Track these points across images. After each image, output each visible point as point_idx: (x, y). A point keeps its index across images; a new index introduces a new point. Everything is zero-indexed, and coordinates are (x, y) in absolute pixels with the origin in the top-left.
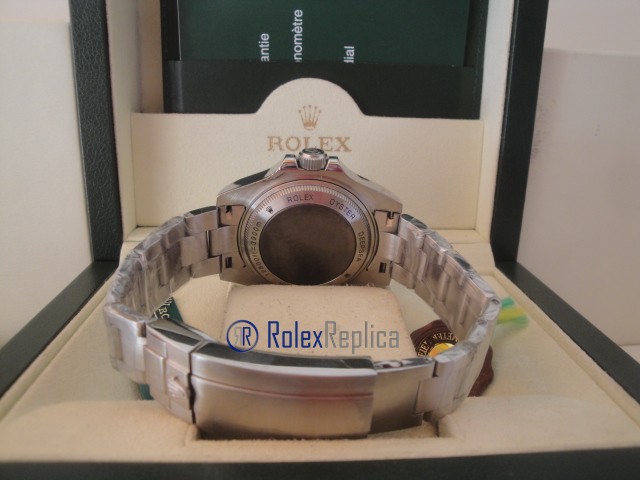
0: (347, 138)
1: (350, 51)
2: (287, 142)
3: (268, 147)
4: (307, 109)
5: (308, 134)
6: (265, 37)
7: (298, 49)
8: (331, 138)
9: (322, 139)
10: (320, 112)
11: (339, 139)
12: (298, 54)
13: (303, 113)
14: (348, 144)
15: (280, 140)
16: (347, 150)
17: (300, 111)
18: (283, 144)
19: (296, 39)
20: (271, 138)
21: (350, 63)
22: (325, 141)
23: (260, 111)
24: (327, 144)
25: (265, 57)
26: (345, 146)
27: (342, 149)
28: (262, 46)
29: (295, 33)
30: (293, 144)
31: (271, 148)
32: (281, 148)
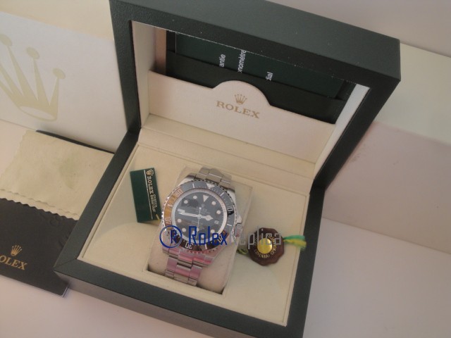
0: (258, 113)
1: (270, 76)
2: (227, 106)
3: (216, 105)
4: (240, 96)
5: (237, 105)
6: (223, 56)
7: (241, 66)
8: (250, 111)
9: (245, 109)
10: (246, 99)
11: (254, 112)
12: (240, 68)
13: (237, 96)
14: (258, 115)
15: (223, 104)
16: (257, 117)
17: (235, 96)
18: (225, 106)
19: (241, 61)
20: (218, 102)
21: (269, 80)
24: (247, 112)
25: (222, 64)
26: (256, 115)
27: (254, 116)
28: (221, 59)
30: (230, 107)
31: (218, 106)
32: (223, 107)
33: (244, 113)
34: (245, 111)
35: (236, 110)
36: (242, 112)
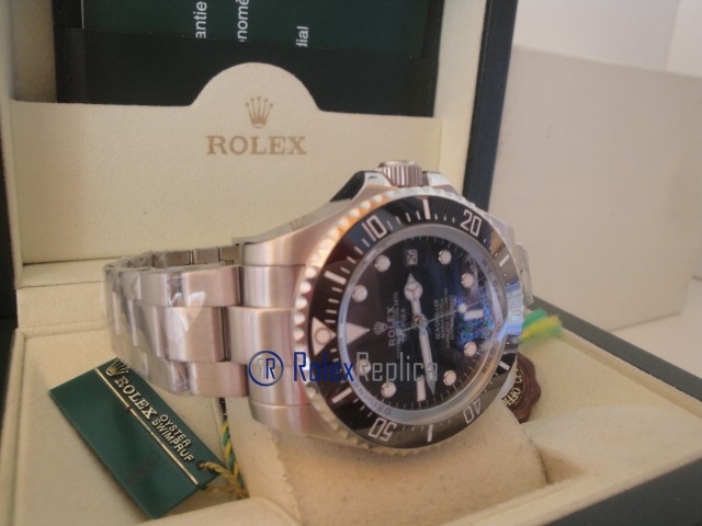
0: (302, 138)
1: (304, 33)
2: (232, 143)
3: (207, 149)
4: (256, 102)
5: (255, 132)
6: (202, 7)
7: (243, 25)
8: (284, 138)
9: (273, 139)
10: (271, 105)
11: (292, 139)
12: (242, 32)
13: (251, 105)
14: (302, 145)
15: (223, 140)
16: (302, 152)
17: (247, 104)
18: (227, 146)
19: (241, 12)
20: (211, 138)
21: (303, 47)
22: (277, 141)
23: (197, 102)
24: (279, 145)
25: (201, 33)
26: (299, 148)
27: (296, 151)
28: (197, 18)
29: (239, 5)
30: (238, 145)
31: (211, 151)
32: (224, 152)
33: (272, 152)
34: (273, 145)
35: (254, 152)
36: (269, 149)
